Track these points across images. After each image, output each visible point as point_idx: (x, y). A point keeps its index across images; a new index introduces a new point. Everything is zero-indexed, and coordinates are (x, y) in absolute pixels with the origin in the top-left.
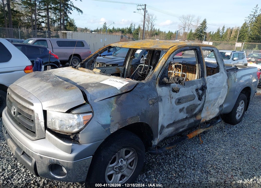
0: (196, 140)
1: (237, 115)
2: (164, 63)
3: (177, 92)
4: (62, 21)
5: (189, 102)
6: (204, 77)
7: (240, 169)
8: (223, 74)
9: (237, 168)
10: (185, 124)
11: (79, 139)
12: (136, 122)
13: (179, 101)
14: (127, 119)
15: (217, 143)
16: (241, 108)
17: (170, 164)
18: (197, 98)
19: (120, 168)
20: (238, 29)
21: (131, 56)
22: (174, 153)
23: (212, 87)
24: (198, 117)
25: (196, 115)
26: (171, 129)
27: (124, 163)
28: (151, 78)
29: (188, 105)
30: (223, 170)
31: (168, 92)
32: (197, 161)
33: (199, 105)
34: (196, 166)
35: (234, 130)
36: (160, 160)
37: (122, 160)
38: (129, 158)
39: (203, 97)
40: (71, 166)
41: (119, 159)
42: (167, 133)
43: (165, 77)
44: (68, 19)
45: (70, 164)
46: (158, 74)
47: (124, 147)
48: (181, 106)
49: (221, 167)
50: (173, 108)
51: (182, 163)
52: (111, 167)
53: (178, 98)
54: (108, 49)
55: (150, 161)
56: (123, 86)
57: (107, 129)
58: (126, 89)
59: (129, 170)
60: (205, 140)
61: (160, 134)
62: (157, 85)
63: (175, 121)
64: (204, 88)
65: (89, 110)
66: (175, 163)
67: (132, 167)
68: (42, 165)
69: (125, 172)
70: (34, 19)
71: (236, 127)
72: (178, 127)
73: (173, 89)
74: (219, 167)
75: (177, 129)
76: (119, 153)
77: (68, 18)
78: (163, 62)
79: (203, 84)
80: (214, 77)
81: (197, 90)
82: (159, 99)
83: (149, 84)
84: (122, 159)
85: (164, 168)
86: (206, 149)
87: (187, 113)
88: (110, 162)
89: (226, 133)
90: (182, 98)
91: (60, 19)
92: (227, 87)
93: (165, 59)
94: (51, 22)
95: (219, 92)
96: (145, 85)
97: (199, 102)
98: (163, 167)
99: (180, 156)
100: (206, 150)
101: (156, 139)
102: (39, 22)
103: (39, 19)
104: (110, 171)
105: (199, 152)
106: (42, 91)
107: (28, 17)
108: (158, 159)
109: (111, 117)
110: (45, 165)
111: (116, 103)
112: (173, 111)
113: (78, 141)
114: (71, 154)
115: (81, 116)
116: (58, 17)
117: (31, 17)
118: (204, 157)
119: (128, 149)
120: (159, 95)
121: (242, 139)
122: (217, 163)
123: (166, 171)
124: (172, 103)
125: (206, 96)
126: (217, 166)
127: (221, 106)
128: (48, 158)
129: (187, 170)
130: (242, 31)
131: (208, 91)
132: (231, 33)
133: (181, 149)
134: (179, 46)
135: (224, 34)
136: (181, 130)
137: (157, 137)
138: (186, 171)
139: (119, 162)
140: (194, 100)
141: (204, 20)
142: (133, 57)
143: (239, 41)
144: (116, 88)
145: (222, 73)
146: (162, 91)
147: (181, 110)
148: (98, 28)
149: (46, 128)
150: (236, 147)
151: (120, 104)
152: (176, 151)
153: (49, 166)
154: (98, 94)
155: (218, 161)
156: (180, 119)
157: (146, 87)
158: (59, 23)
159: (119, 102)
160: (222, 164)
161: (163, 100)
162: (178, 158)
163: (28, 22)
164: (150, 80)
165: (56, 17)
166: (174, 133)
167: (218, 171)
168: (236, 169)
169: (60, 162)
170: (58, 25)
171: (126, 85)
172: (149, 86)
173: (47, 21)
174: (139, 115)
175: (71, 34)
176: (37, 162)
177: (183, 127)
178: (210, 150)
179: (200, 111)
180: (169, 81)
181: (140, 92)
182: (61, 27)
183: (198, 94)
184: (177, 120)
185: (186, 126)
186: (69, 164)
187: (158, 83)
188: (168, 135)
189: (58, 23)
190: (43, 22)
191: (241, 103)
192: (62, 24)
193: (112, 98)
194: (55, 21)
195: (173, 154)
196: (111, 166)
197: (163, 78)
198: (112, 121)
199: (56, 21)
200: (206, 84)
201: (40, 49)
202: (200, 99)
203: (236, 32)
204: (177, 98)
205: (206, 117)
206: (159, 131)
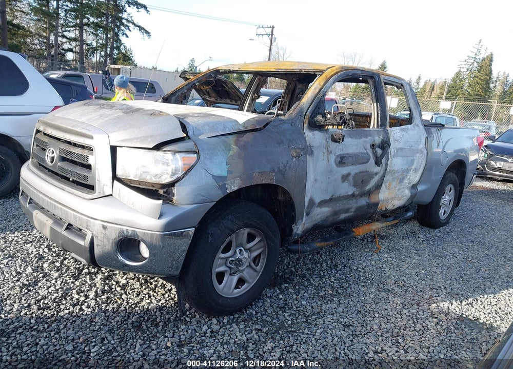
0: (367, 247)
1: (442, 211)
2: (317, 91)
3: (339, 142)
4: (109, 50)
5: (358, 166)
6: (385, 127)
7: (445, 288)
8: (419, 129)
9: (440, 287)
10: (350, 206)
11: (174, 196)
12: (269, 182)
13: (342, 161)
14: (254, 173)
15: (406, 252)
16: (447, 198)
17: (321, 277)
18: (372, 160)
19: (237, 262)
20: (445, 82)
21: (253, 94)
22: (329, 263)
23: (399, 146)
24: (374, 199)
25: (369, 193)
26: (325, 211)
27: (246, 254)
28: (295, 112)
29: (357, 171)
30: (416, 289)
31: (324, 141)
32: (370, 276)
33: (376, 174)
34: (369, 281)
35: (436, 235)
36: (304, 271)
37: (240, 250)
38: (253, 249)
39: (384, 161)
40: (157, 242)
41: (237, 247)
42: (319, 216)
43: (320, 114)
44: (121, 46)
45: (157, 236)
46: (307, 108)
47: (246, 226)
48: (345, 170)
49: (412, 284)
50: (331, 171)
51: (344, 277)
52: (222, 258)
53: (341, 154)
54: (213, 75)
55: (287, 271)
56: (249, 120)
57: (221, 184)
58: (253, 125)
59: (251, 271)
60: (384, 247)
61: (308, 215)
62: (306, 126)
63: (333, 196)
64: (385, 145)
65: (192, 149)
66: (332, 276)
67: (258, 268)
68: (106, 240)
69: (244, 272)
70: (53, 42)
71: (440, 231)
72: (337, 209)
73: (332, 136)
74: (409, 285)
75: (336, 213)
76: (237, 236)
77: (121, 44)
78: (315, 89)
79: (384, 138)
80: (403, 130)
81: (373, 146)
82: (308, 150)
83: (292, 122)
84: (242, 248)
85: (312, 281)
86: (385, 259)
87: (355, 186)
88: (222, 247)
89: (421, 239)
90: (347, 156)
91: (104, 46)
92: (425, 152)
93: (320, 84)
94: (86, 50)
95: (412, 158)
96: (284, 122)
97: (376, 169)
98: (310, 280)
99: (340, 267)
100: (385, 261)
101: (300, 221)
102: (63, 49)
103: (63, 43)
104: (220, 266)
105: (373, 263)
106: (106, 119)
107: (41, 39)
108: (300, 269)
109: (229, 166)
110: (111, 241)
111: (236, 144)
112: (330, 177)
113: (171, 201)
114: (159, 219)
115: (178, 155)
116: (101, 41)
117: (48, 38)
118: (383, 270)
119: (253, 232)
120: (308, 144)
121: (448, 249)
122: (405, 279)
123: (315, 286)
124: (329, 162)
125: (388, 161)
126: (405, 282)
127: (414, 187)
128: (116, 228)
129: (352, 286)
130: (453, 87)
131: (392, 153)
132: (433, 89)
133: (341, 257)
134: (342, 67)
135: (419, 90)
136: (343, 216)
137: (302, 219)
138: (351, 288)
139: (235, 251)
140: (367, 162)
141: (383, 63)
142: (256, 95)
143: (447, 99)
144: (236, 121)
145: (418, 126)
146: (313, 137)
147: (345, 178)
148: (177, 69)
149: (115, 177)
150: (438, 259)
151: (243, 147)
152: (332, 260)
153: (119, 241)
154: (207, 127)
155: (407, 276)
156: (342, 195)
157: (286, 126)
158: (103, 53)
159: (242, 143)
160: (413, 281)
161: (315, 153)
162: (336, 270)
163: (41, 49)
164: (293, 116)
165: (97, 42)
166: (331, 219)
167: (406, 290)
168: (438, 288)
169: (139, 234)
170: (100, 58)
171: (253, 118)
172: (292, 125)
173: (78, 49)
174: (274, 171)
175: (128, 71)
176: (96, 237)
177: (347, 211)
178: (393, 262)
179: (378, 187)
180: (325, 120)
181: (277, 133)
182: (106, 61)
183: (375, 153)
184: (337, 195)
185: (353, 210)
186: (155, 237)
187: (307, 122)
188: (320, 220)
189: (100, 53)
190: (71, 50)
191: (448, 189)
192: (109, 56)
193: (230, 137)
194: (94, 50)
195: (327, 264)
196: (222, 255)
197: (315, 116)
198: (229, 172)
199: (97, 50)
200: (389, 138)
201: (74, 88)
202: (378, 163)
203: (442, 87)
204: (338, 153)
205: (387, 200)
206: (305, 209)
